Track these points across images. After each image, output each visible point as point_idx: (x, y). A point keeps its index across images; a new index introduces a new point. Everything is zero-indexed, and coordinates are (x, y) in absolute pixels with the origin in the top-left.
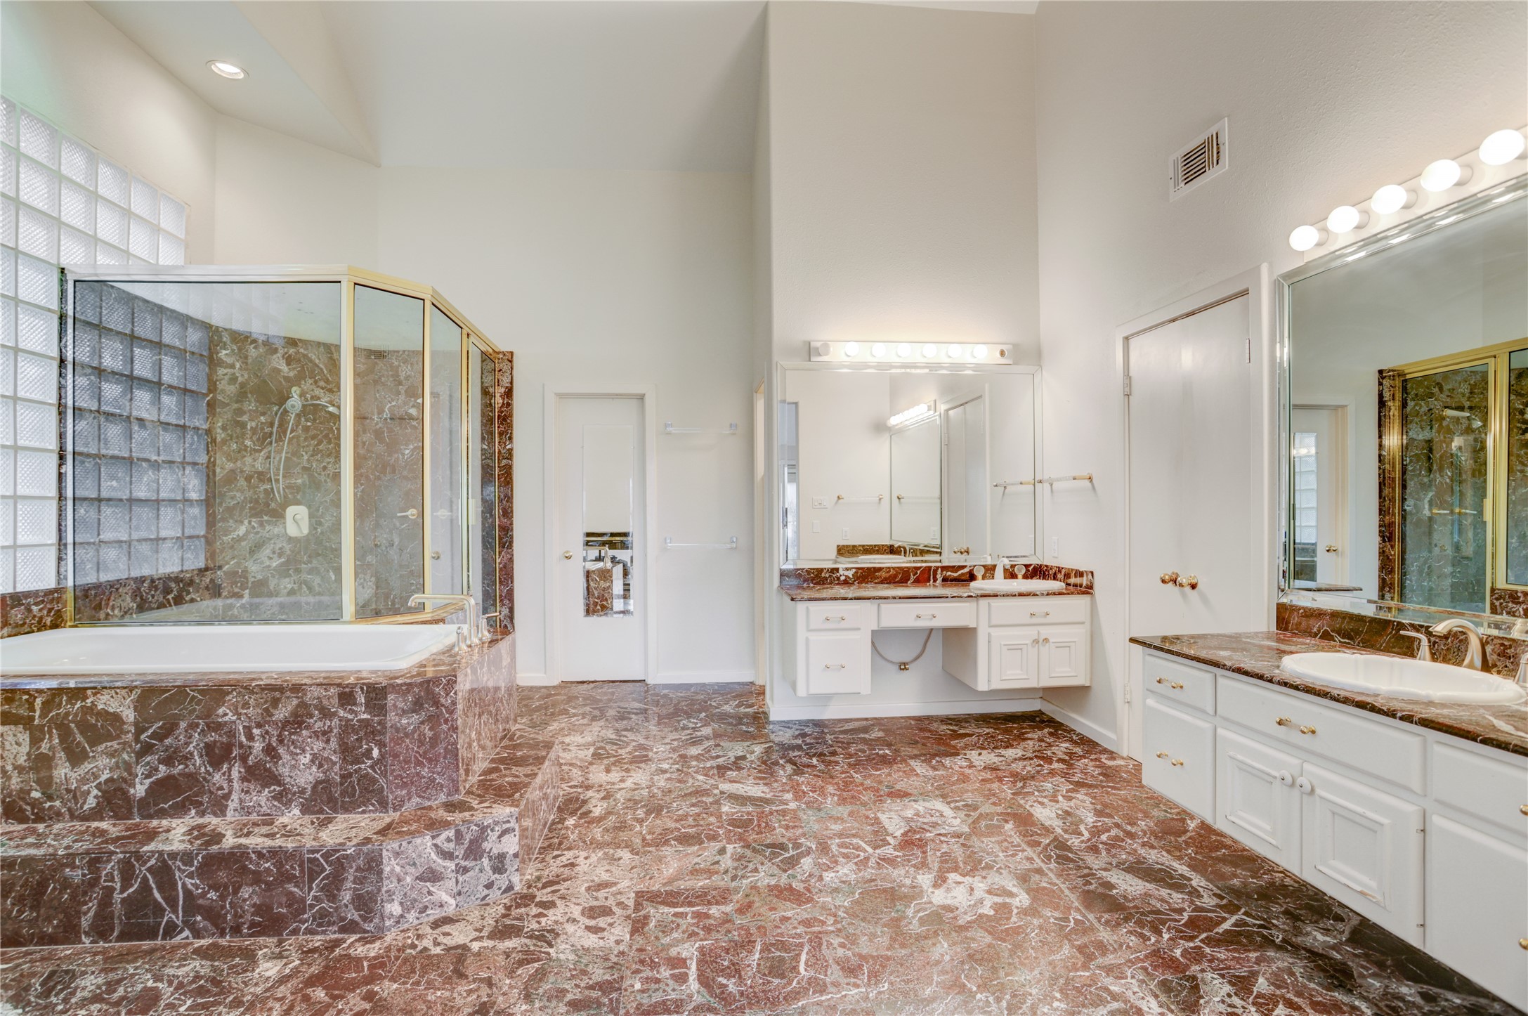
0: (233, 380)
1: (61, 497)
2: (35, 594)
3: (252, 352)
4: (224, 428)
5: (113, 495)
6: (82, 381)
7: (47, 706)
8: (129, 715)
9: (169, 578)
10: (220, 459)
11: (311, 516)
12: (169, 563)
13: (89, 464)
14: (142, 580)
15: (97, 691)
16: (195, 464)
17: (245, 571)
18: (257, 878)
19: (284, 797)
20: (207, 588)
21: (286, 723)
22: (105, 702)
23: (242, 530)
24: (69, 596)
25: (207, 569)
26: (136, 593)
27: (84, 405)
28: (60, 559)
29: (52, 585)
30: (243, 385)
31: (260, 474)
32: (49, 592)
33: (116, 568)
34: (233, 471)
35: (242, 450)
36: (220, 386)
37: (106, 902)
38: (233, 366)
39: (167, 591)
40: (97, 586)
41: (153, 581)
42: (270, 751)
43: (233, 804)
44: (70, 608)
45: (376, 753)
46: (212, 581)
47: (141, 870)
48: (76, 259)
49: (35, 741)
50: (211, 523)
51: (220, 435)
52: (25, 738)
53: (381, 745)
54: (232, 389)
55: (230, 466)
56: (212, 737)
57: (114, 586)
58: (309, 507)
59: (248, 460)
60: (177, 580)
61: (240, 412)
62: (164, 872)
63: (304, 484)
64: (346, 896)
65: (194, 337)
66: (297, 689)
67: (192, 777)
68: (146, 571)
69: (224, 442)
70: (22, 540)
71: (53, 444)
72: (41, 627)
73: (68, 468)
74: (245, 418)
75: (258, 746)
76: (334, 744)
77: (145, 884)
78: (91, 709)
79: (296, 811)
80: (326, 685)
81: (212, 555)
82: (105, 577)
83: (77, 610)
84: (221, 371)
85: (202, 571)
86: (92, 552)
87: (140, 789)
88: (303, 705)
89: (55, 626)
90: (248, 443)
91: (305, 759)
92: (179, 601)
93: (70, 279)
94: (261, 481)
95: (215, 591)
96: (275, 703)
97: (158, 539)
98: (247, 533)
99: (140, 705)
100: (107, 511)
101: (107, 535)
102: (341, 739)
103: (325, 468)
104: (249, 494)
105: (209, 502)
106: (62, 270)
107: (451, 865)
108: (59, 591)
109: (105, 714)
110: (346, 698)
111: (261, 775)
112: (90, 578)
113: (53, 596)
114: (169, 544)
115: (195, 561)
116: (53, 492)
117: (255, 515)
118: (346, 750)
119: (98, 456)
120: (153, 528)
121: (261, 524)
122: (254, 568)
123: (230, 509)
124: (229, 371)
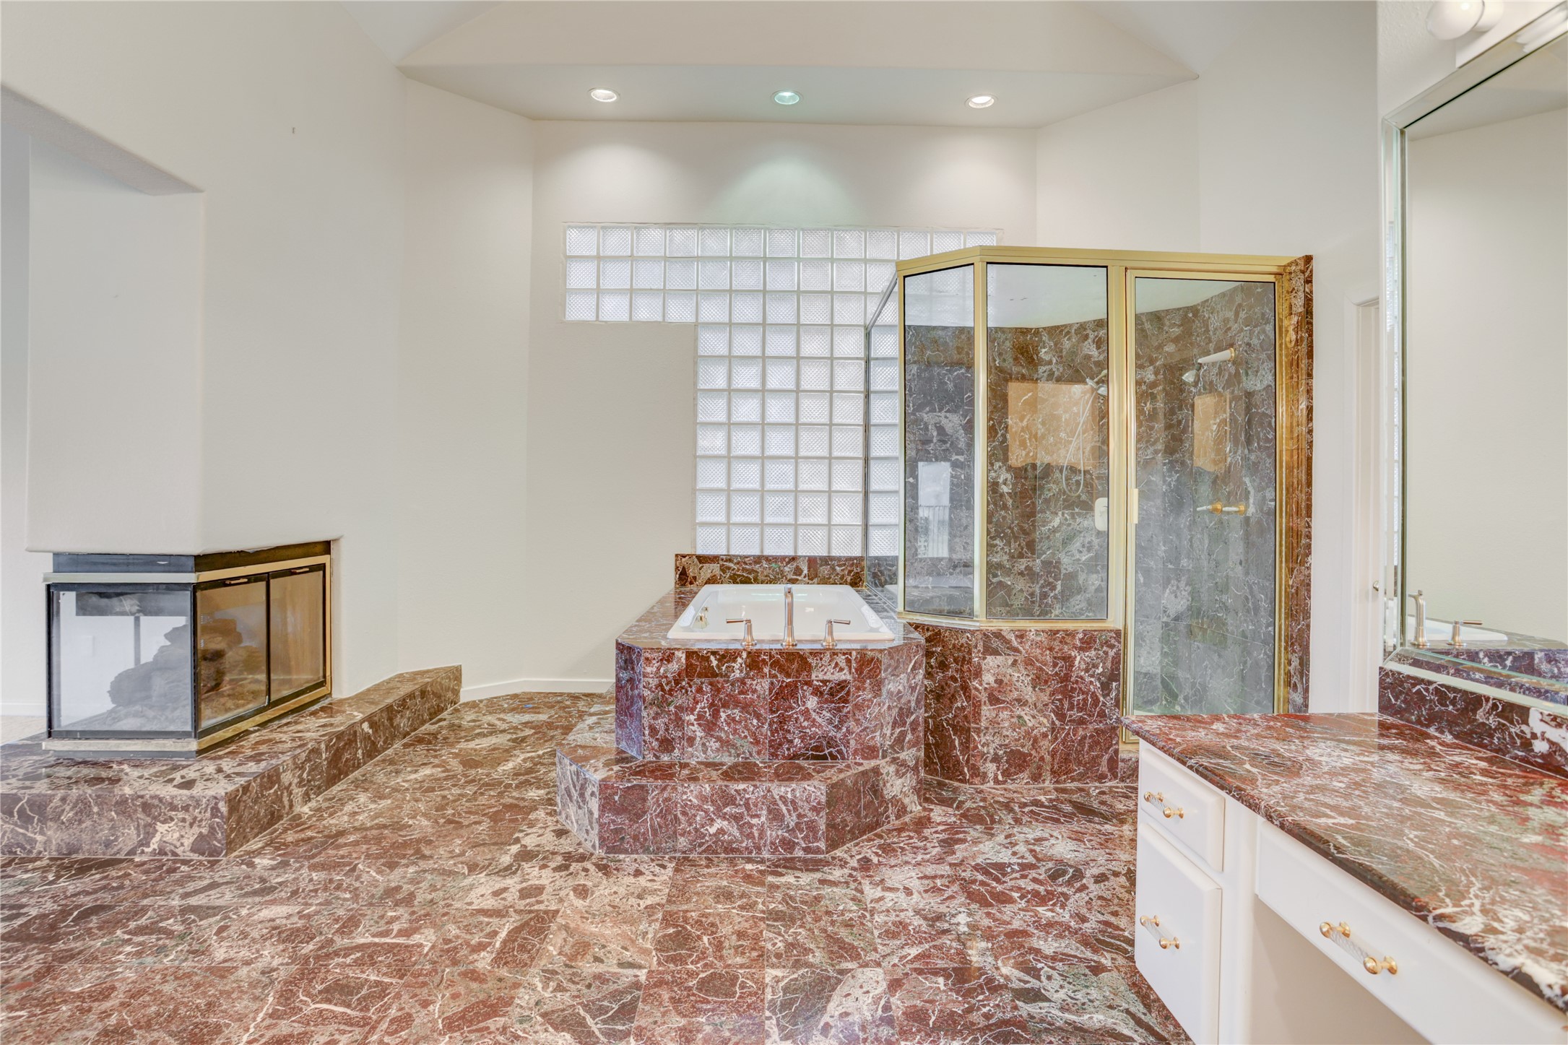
3: (1066, 344)
4: (1043, 423)
17: (1058, 562)
23: (1057, 522)
32: (852, 559)
35: (1058, 442)
38: (1050, 363)
55: (1048, 459)
59: (1063, 451)
74: (1060, 411)
90: (1063, 435)
94: (1074, 472)
98: (1061, 524)
113: (855, 563)
117: (1068, 508)
121: (1073, 516)
122: (1065, 560)
123: (1047, 501)
124: (1048, 367)
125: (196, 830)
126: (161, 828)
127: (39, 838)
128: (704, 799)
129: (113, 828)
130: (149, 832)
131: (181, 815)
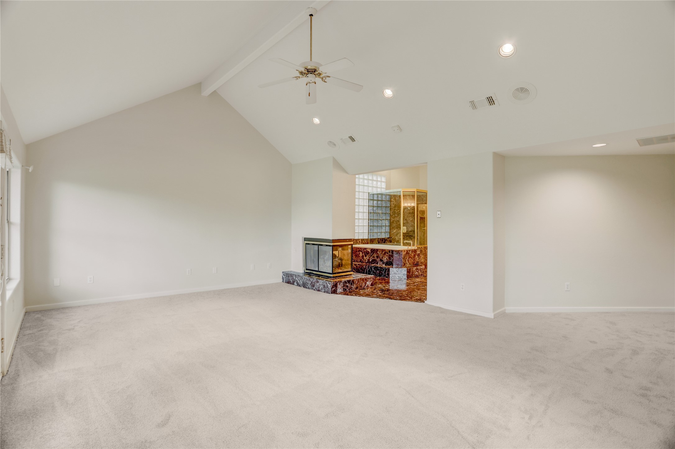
0: (394, 204)
1: (369, 226)
2: (365, 239)
3: (397, 198)
4: (392, 213)
5: (375, 225)
6: (371, 208)
7: (364, 250)
8: (370, 252)
9: (383, 239)
10: (392, 218)
11: (407, 229)
12: (383, 236)
13: (372, 220)
14: (379, 239)
15: (367, 249)
16: (387, 219)
17: (395, 238)
18: (379, 270)
19: (383, 263)
20: (389, 241)
21: (384, 254)
22: (368, 250)
23: (395, 231)
24: (369, 240)
25: (389, 238)
26: (378, 241)
27: (371, 212)
28: (368, 234)
29: (367, 238)
30: (395, 205)
31: (398, 221)
32: (367, 239)
33: (375, 237)
34: (393, 220)
35: (395, 216)
36: (392, 205)
37: (367, 270)
38: (394, 202)
39: (382, 241)
40: (373, 239)
41: (380, 239)
42: (382, 257)
43: (379, 263)
44: (369, 242)
45: (392, 259)
46: (390, 240)
47: (369, 267)
48: (371, 190)
49: (362, 254)
50: (390, 230)
51: (392, 214)
52: (362, 253)
53: (393, 258)
54: (393, 206)
55: (393, 219)
56: (377, 255)
57: (375, 239)
58: (406, 227)
59: (396, 218)
60: (384, 239)
61: (395, 210)
62: (371, 268)
63: (405, 222)
64: (386, 273)
65: (388, 197)
66: (385, 250)
67: (375, 259)
68: (379, 237)
69: (392, 215)
70: (364, 232)
71: (368, 218)
72: (366, 244)
73: (369, 221)
74: (396, 211)
75: (381, 257)
76: (388, 257)
77: (370, 269)
78: (367, 251)
79: (384, 265)
80: (388, 250)
81: (390, 235)
82: (374, 238)
83: (370, 242)
84: (392, 203)
85: (388, 238)
86: (372, 234)
87: (371, 260)
88: (385, 252)
89: (368, 244)
90: (396, 215)
91: (385, 259)
92: (384, 242)
93: (370, 194)
94: (398, 222)
95: (391, 242)
96: (383, 251)
97: (381, 232)
98: (396, 231)
99: (371, 251)
100: (374, 227)
101: (374, 231)
102: (389, 256)
103: (409, 219)
104: (396, 224)
105: (390, 226)
106: (369, 193)
107: (398, 273)
108: (368, 239)
109: (368, 251)
110: (389, 252)
111: (381, 260)
112: (372, 238)
113: (367, 240)
114: (383, 233)
115: (387, 236)
116: (368, 225)
117: (397, 228)
118: (389, 258)
119: (373, 219)
120: (381, 230)
121: (398, 230)
122: (397, 238)
123: (393, 227)
124: (393, 202)
125: (371, 282)
126: (367, 282)
127: (353, 287)
128: (415, 269)
129: (362, 284)
130: (366, 283)
131: (369, 280)
